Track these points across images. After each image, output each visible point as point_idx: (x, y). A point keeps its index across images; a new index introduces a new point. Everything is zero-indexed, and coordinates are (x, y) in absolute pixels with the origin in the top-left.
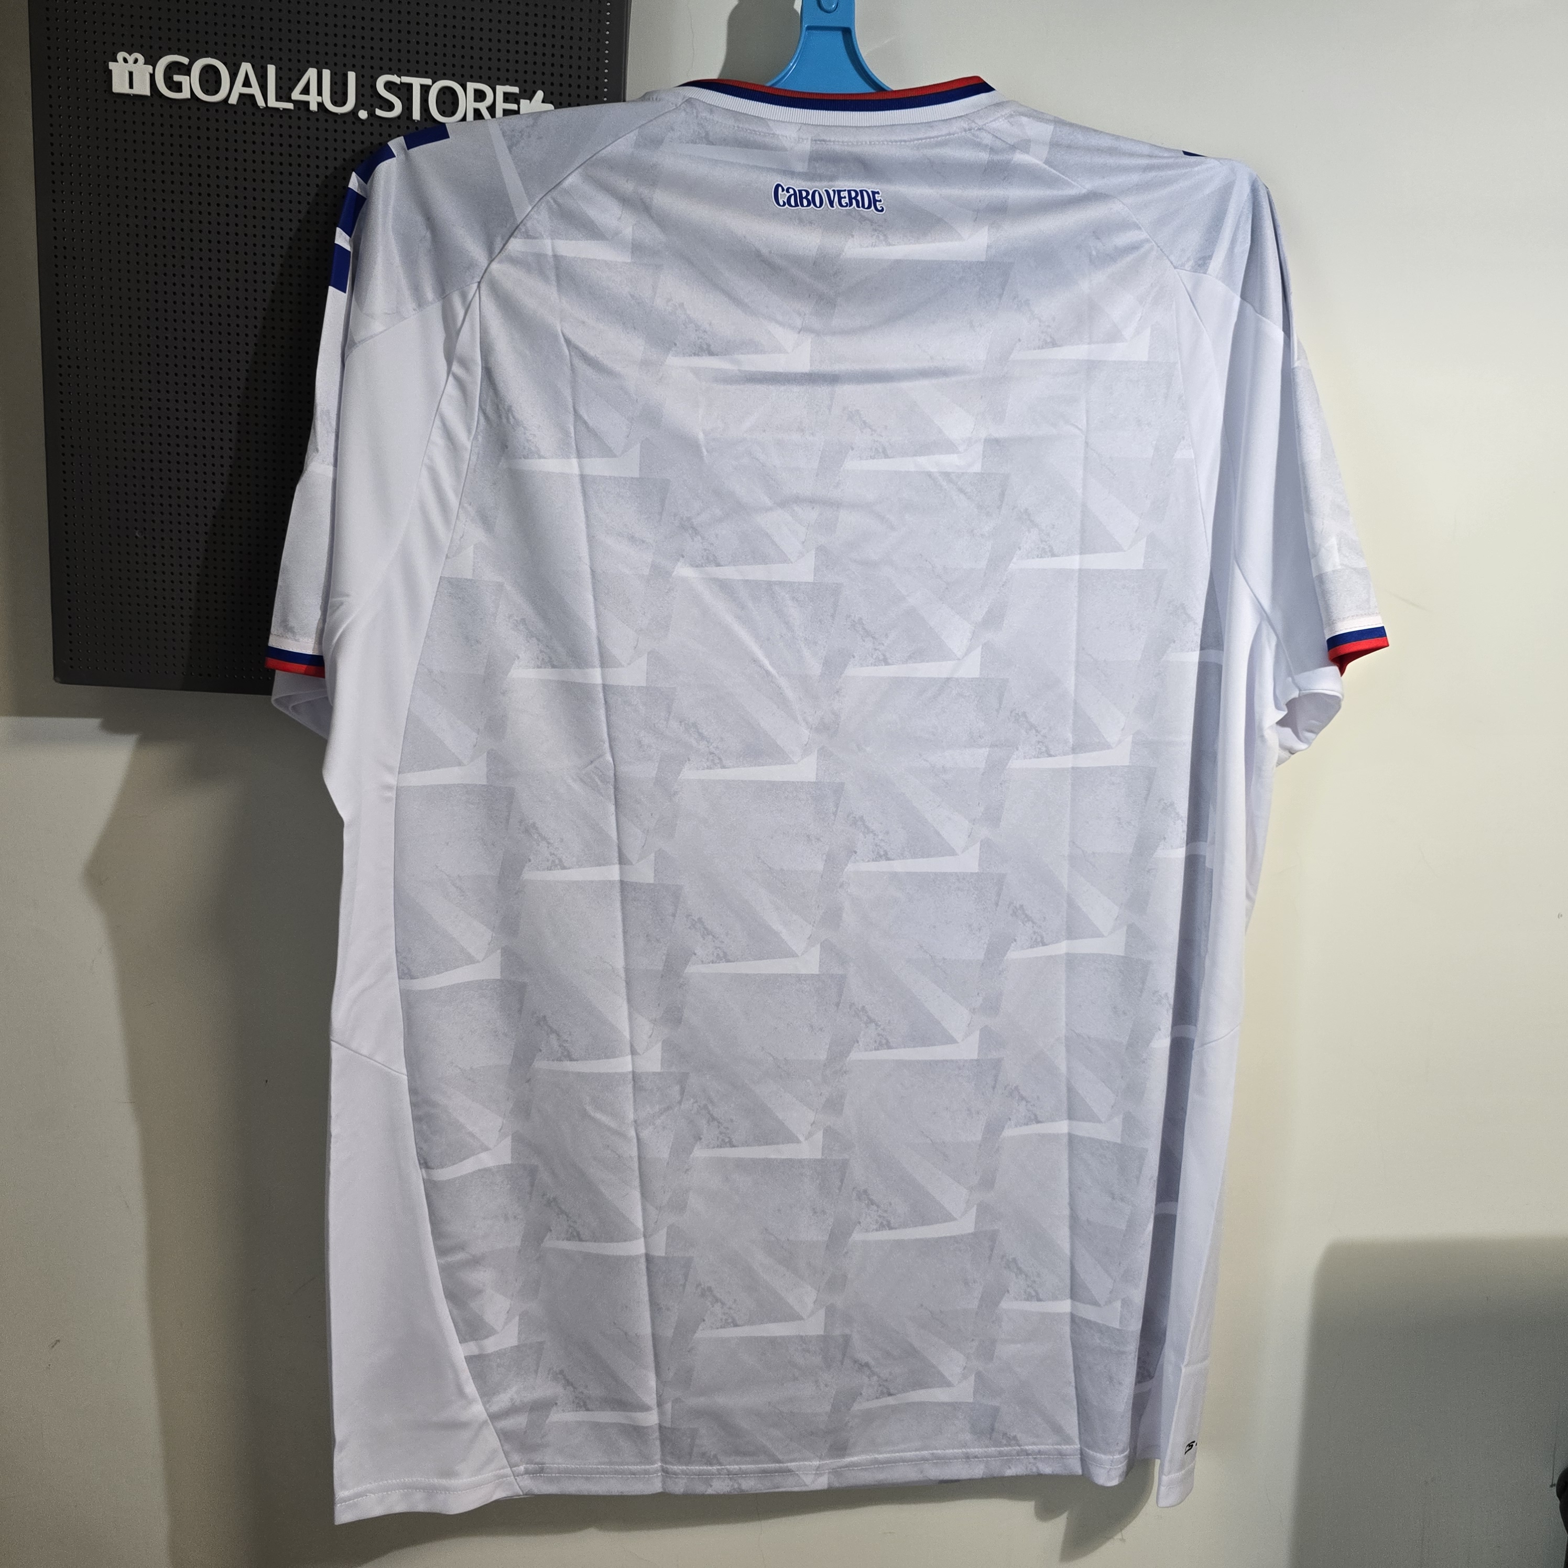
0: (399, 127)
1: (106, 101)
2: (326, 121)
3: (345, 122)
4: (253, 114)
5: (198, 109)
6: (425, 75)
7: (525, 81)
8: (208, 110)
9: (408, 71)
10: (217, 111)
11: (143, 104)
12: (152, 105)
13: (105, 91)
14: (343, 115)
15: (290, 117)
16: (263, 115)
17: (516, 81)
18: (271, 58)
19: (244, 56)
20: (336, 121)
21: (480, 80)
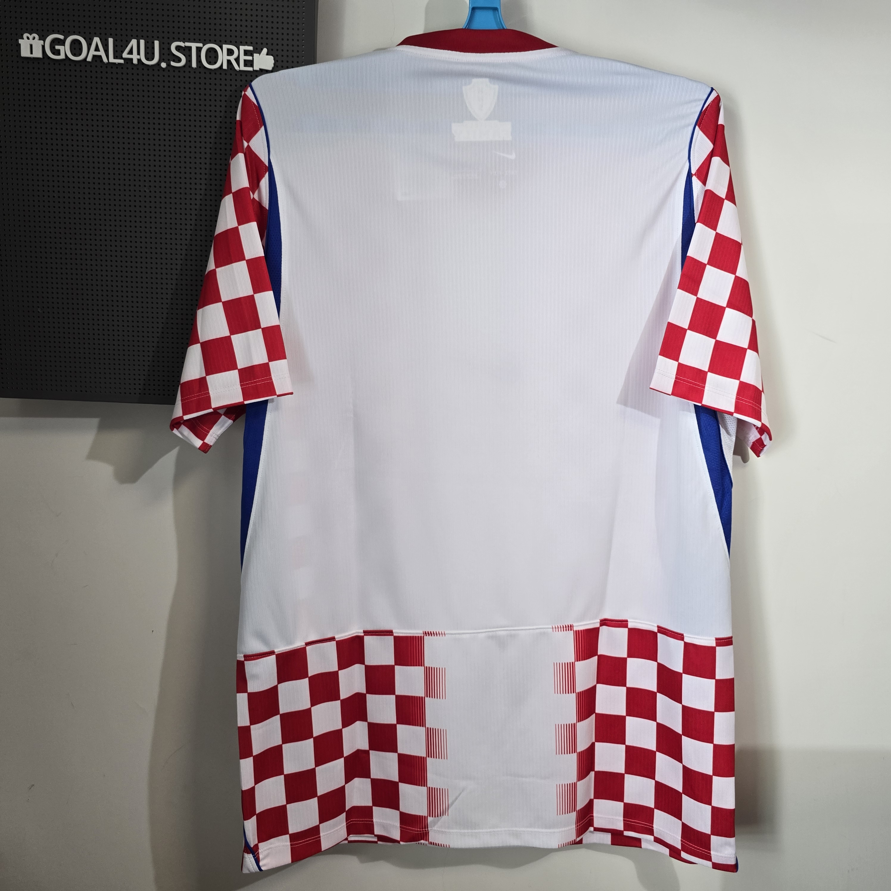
0: (184, 72)
1: (18, 62)
2: (143, 69)
3: (153, 70)
4: (101, 67)
5: (70, 65)
6: (199, 41)
7: (257, 43)
8: (75, 65)
9: (189, 39)
10: (81, 66)
11: (39, 63)
12: (44, 63)
13: (17, 56)
14: (152, 66)
15: (122, 68)
16: (107, 67)
17: (252, 43)
18: (111, 34)
19: (95, 33)
20: (148, 70)
21: (230, 43)
